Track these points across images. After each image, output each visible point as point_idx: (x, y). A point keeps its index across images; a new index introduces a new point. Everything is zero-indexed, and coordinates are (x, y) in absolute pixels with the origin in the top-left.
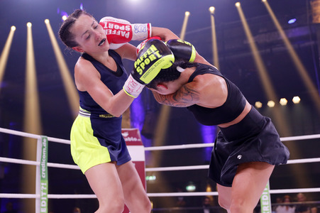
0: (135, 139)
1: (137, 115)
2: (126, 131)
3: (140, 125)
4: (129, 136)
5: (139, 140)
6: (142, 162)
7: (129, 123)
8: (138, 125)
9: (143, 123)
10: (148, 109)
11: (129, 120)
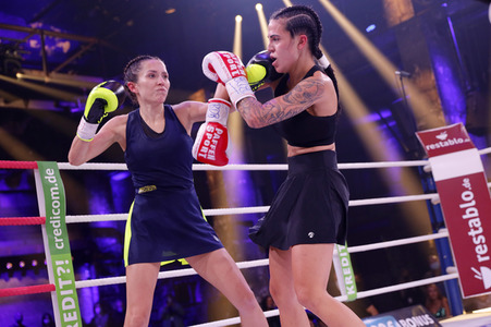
0: (461, 141)
1: (452, 103)
2: (443, 131)
3: (461, 117)
4: (450, 137)
5: (468, 140)
6: (482, 173)
7: (442, 117)
8: (458, 118)
9: (464, 113)
10: (469, 88)
11: (442, 113)
